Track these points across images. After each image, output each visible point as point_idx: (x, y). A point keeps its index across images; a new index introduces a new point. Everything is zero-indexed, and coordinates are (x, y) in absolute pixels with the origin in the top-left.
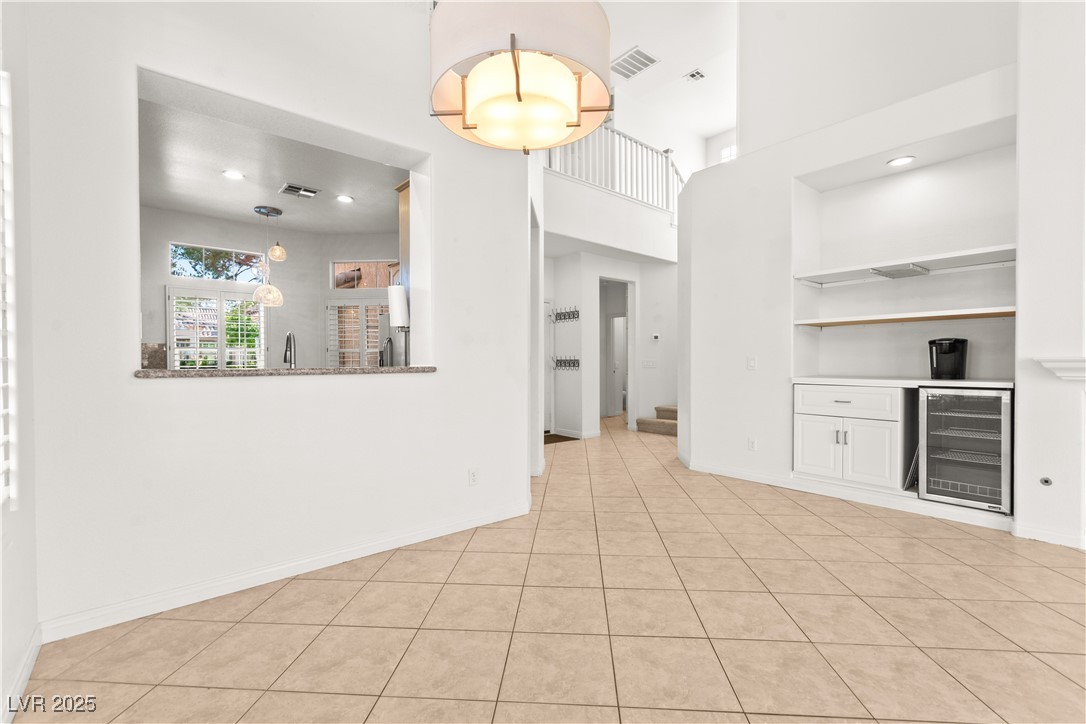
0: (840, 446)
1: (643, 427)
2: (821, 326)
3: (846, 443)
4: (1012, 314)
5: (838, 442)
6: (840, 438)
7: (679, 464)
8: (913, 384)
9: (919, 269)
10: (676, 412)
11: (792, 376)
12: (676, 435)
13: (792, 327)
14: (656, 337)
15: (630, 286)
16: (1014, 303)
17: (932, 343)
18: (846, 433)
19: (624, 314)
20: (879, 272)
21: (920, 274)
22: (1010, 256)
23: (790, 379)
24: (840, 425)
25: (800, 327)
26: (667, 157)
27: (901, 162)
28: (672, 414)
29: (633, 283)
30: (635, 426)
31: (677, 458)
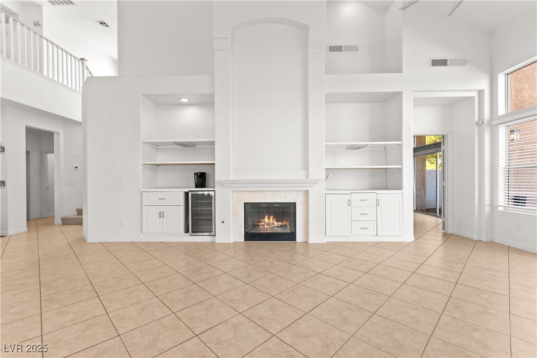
0: (162, 218)
1: (66, 222)
2: (158, 165)
3: (163, 217)
4: (214, 164)
5: (160, 217)
6: (161, 215)
7: (83, 240)
8: (187, 190)
9: (190, 144)
10: (82, 210)
11: (141, 188)
12: (81, 224)
13: (141, 165)
14: (76, 167)
15: (55, 135)
16: (214, 160)
17: (195, 174)
18: (163, 212)
19: (53, 152)
20: (177, 143)
21: (191, 146)
22: (213, 143)
23: (140, 190)
24: (161, 209)
25: (146, 165)
26: (83, 63)
27: (184, 100)
28: (80, 212)
29: (58, 133)
30: (60, 222)
31: (83, 237)
